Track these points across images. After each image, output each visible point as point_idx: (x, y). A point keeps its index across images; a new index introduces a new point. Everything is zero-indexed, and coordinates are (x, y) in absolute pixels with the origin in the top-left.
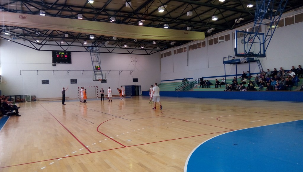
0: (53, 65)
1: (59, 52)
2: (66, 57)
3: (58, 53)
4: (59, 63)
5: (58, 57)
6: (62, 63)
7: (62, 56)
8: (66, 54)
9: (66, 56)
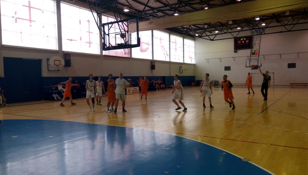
0: (235, 52)
1: (240, 38)
2: (247, 43)
3: (240, 40)
4: (240, 49)
5: (240, 44)
6: (243, 49)
7: (243, 42)
8: (248, 39)
9: (247, 41)
